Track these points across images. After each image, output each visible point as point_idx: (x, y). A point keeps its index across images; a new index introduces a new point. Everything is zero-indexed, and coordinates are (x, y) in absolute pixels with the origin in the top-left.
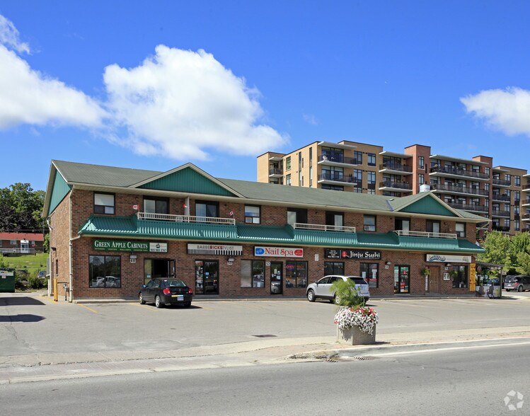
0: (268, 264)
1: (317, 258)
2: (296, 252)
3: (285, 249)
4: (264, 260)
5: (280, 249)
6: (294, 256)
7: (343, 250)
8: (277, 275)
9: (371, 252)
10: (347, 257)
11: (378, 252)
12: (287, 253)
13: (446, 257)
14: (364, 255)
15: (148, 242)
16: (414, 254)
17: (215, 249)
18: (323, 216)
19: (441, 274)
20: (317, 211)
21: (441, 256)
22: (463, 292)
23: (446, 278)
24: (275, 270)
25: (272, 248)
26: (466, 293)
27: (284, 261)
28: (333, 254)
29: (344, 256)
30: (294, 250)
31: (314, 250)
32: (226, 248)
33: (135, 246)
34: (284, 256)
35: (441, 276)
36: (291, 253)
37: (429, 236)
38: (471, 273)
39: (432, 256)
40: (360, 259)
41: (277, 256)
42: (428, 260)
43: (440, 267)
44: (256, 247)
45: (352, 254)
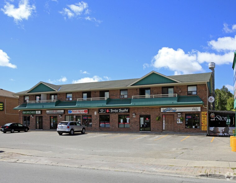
0: (75, 117)
1: (95, 113)
2: (84, 111)
3: (80, 110)
4: (73, 115)
5: (78, 110)
6: (84, 113)
7: (107, 109)
8: (79, 121)
9: (122, 109)
10: (109, 112)
11: (126, 108)
12: (81, 112)
13: (176, 108)
14: (119, 111)
15: (35, 111)
16: (153, 108)
17: (55, 112)
18: (98, 94)
19: (175, 119)
20: (95, 92)
21: (172, 108)
22: (195, 131)
23: (179, 122)
24: (78, 119)
25: (75, 110)
26: (199, 132)
27: (81, 115)
28: (102, 111)
29: (108, 112)
30: (84, 110)
31: (94, 110)
32: (59, 111)
33: (32, 112)
34: (79, 113)
35: (175, 121)
36: (82, 112)
37: (154, 97)
38: (202, 118)
39: (165, 109)
40: (116, 113)
41: (77, 113)
42: (162, 111)
43: (174, 115)
44: (69, 110)
45: (112, 111)
